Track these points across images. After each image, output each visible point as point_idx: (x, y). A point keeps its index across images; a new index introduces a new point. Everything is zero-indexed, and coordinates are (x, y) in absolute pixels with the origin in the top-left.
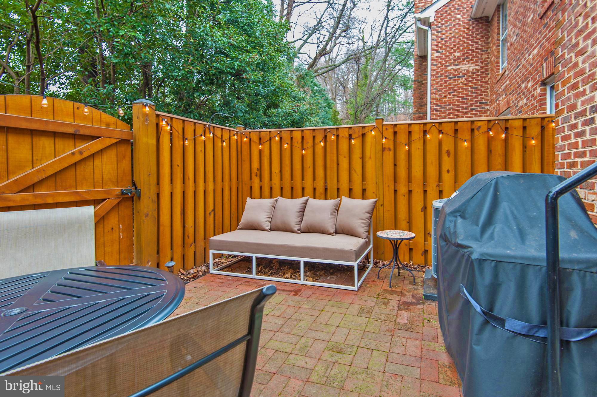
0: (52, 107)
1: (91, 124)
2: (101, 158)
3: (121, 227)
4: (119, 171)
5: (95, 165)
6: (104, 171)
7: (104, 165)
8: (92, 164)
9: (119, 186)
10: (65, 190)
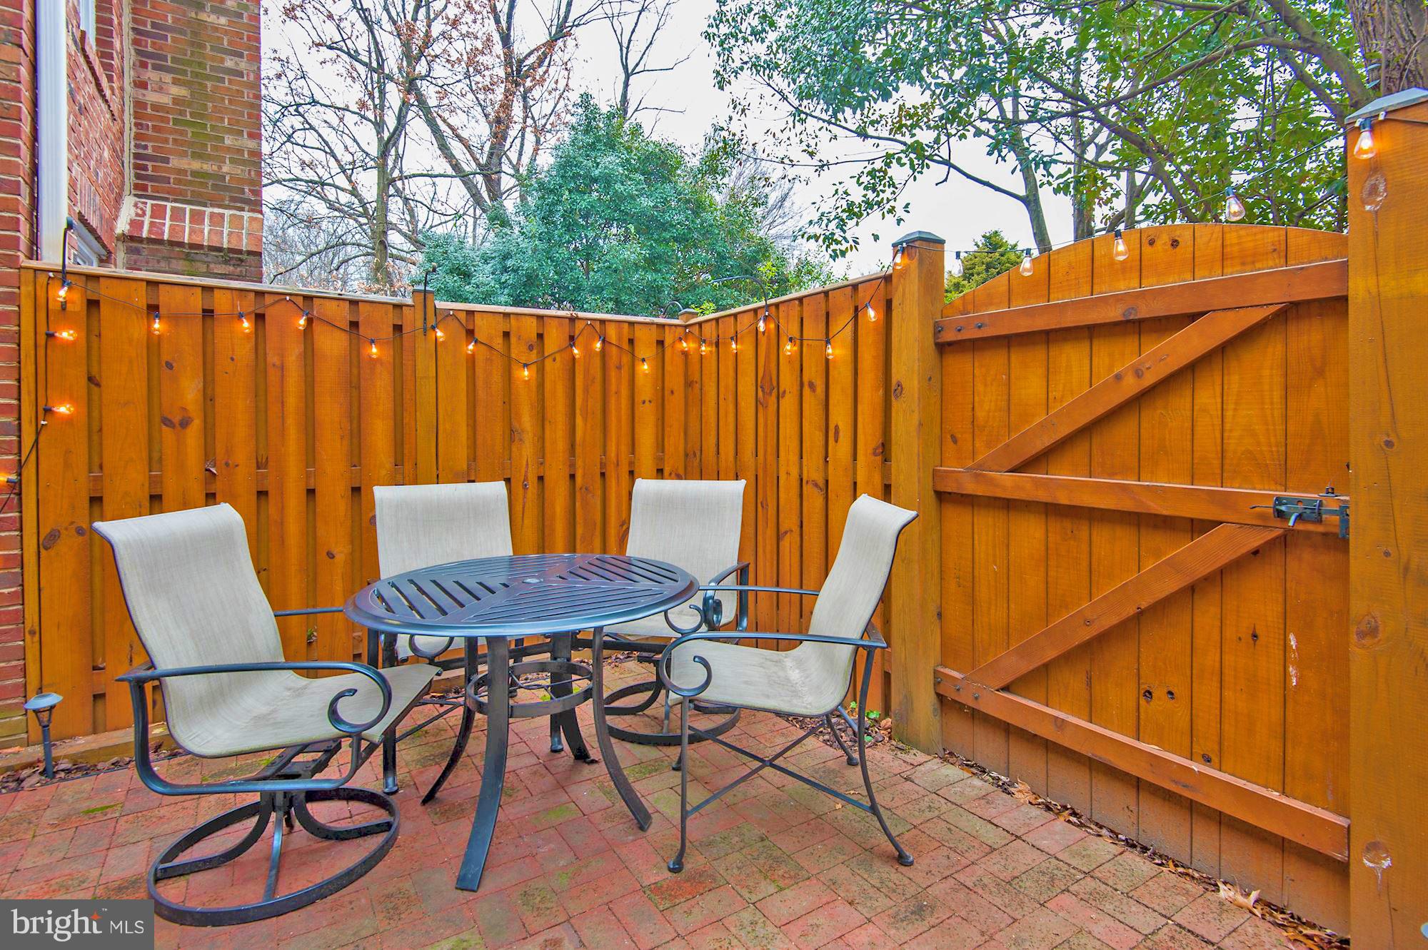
0: (1090, 262)
1: (1189, 276)
2: (1218, 382)
3: (1293, 643)
4: (1291, 428)
5: (1196, 408)
6: (1227, 426)
7: (1230, 407)
8: (1188, 406)
9: (1290, 484)
10: (1111, 475)
